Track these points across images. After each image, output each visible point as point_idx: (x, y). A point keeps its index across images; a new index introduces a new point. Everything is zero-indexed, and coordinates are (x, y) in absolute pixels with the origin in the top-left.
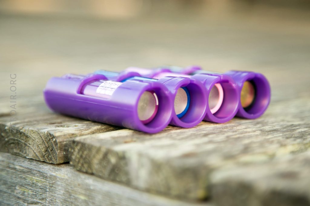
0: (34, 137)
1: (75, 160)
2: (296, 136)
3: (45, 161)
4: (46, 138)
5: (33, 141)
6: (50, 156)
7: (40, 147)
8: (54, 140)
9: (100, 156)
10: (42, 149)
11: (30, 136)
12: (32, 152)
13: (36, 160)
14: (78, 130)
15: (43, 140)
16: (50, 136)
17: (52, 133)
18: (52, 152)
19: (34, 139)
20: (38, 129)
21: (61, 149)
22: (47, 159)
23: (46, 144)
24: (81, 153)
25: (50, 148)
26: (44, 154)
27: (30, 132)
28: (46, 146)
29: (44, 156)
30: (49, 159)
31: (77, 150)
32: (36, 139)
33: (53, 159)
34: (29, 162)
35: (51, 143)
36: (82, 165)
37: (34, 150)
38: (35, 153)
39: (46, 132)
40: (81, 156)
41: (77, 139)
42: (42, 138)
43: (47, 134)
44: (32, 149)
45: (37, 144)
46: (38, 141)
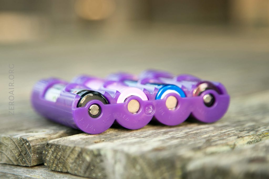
0: (7, 143)
1: (49, 161)
2: (248, 129)
3: (19, 164)
4: (19, 143)
5: (6, 147)
6: (24, 160)
7: (13, 152)
8: (28, 144)
9: (75, 156)
10: (15, 154)
11: (3, 142)
12: (5, 157)
13: (9, 165)
14: (47, 135)
15: (16, 145)
16: (23, 141)
17: (25, 138)
18: (26, 155)
19: (6, 145)
20: (11, 136)
21: (34, 152)
22: (21, 163)
23: (19, 148)
24: (55, 154)
25: (24, 152)
26: (18, 158)
27: (3, 139)
28: (19, 151)
29: (17, 160)
30: (23, 162)
31: (50, 152)
32: (8, 145)
33: (27, 162)
34: (2, 167)
35: (25, 147)
36: (57, 165)
37: (7, 155)
38: (8, 158)
39: (19, 138)
40: (56, 157)
41: (51, 142)
42: (15, 143)
43: (20, 139)
44: (5, 154)
45: (10, 149)
46: (11, 146)
